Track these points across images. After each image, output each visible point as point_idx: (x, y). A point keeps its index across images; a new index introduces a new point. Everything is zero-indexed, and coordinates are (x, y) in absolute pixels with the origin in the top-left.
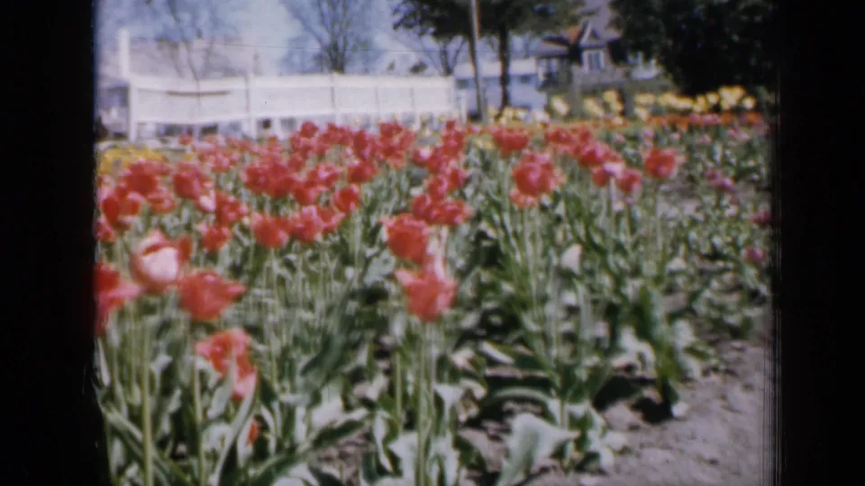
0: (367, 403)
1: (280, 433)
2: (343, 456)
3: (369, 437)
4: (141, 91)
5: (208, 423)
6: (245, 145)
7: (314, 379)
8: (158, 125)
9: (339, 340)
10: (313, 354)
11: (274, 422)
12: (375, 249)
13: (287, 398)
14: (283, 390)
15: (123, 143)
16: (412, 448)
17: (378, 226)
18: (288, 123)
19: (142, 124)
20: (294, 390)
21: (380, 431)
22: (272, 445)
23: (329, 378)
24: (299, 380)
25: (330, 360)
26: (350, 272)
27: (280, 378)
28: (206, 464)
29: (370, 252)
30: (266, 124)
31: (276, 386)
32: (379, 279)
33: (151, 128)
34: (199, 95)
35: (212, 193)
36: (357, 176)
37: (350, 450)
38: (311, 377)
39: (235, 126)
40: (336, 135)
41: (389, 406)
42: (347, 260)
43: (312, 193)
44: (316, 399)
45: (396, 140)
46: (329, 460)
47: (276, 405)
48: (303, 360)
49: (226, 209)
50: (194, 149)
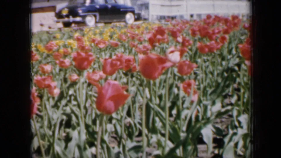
0: (231, 104)
1: (203, 114)
2: (221, 122)
3: (231, 116)
4: (153, 5)
5: (183, 109)
6: (187, 22)
7: (214, 97)
8: (157, 16)
9: (222, 84)
10: (213, 89)
11: (201, 110)
12: (231, 56)
13: (205, 102)
14: (204, 100)
15: (147, 22)
16: (245, 119)
17: (232, 49)
18: (199, 16)
19: (153, 15)
20: (207, 100)
21: (235, 113)
22: (200, 118)
23: (218, 96)
24: (209, 97)
25: (219, 90)
26: (224, 63)
27: (203, 96)
28: (182, 122)
29: (229, 57)
30: (192, 16)
31: (202, 99)
32: (232, 65)
33: (155, 17)
34: (172, 6)
35: (181, 37)
36: (226, 32)
37: (224, 120)
38: (212, 96)
39: (182, 17)
40: (218, 19)
41: (238, 105)
42: (223, 59)
43: (214, 37)
44: (214, 103)
45: (236, 21)
46: (217, 123)
47: (202, 105)
48: (210, 91)
49: (185, 42)
50: (171, 24)
